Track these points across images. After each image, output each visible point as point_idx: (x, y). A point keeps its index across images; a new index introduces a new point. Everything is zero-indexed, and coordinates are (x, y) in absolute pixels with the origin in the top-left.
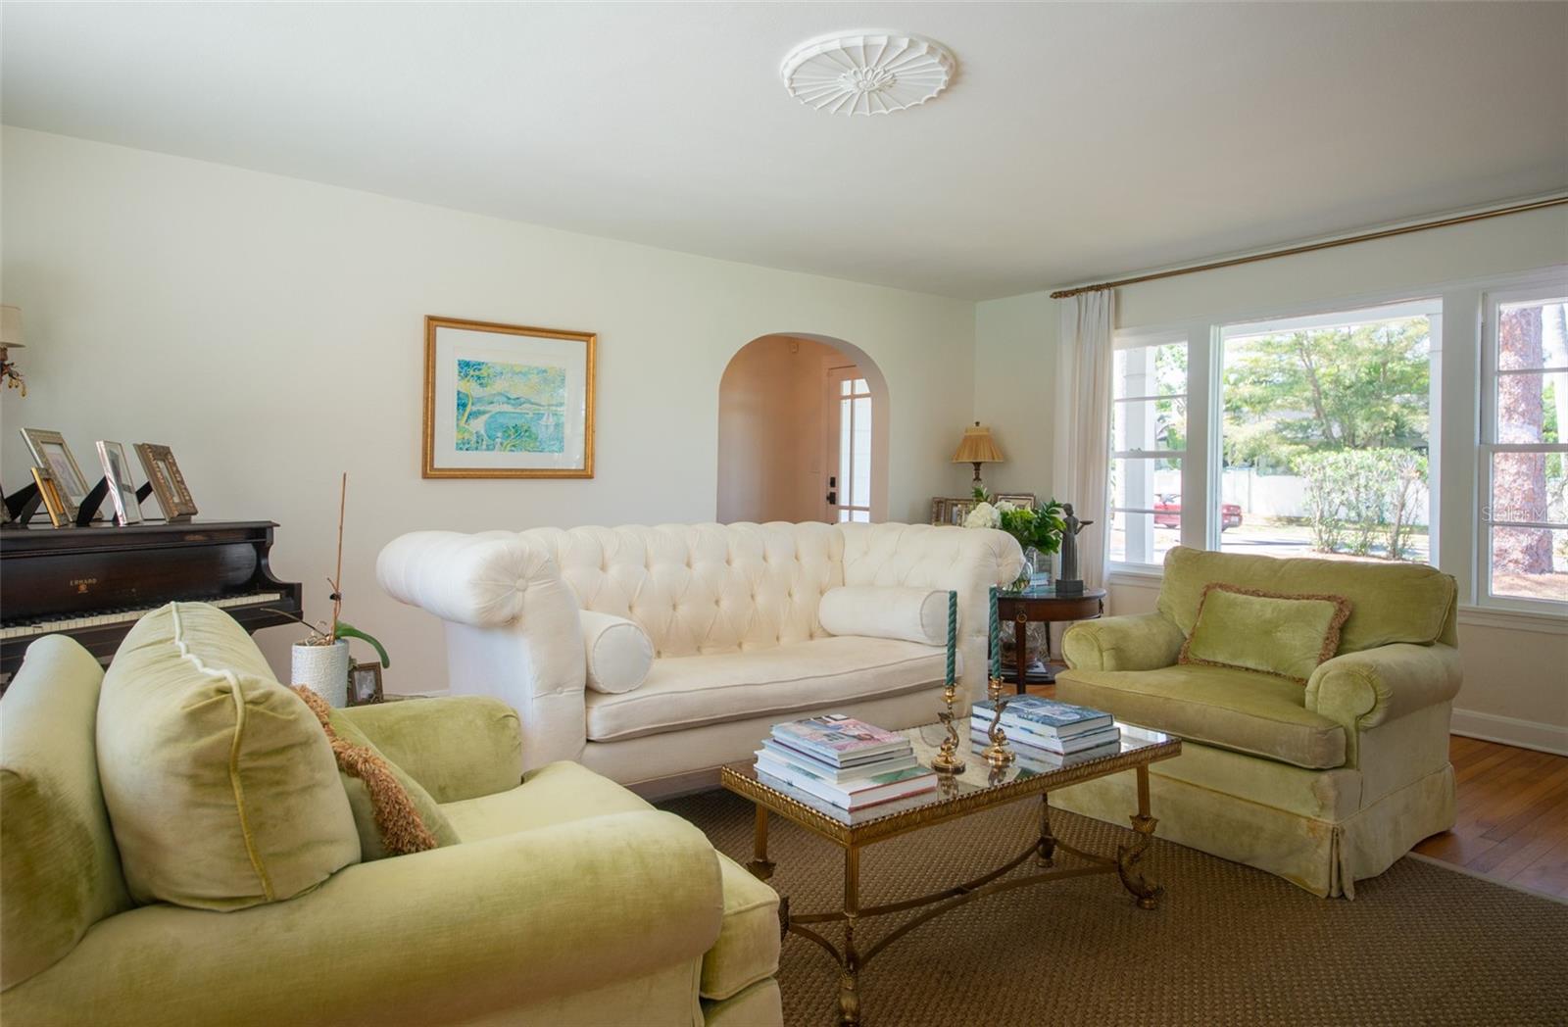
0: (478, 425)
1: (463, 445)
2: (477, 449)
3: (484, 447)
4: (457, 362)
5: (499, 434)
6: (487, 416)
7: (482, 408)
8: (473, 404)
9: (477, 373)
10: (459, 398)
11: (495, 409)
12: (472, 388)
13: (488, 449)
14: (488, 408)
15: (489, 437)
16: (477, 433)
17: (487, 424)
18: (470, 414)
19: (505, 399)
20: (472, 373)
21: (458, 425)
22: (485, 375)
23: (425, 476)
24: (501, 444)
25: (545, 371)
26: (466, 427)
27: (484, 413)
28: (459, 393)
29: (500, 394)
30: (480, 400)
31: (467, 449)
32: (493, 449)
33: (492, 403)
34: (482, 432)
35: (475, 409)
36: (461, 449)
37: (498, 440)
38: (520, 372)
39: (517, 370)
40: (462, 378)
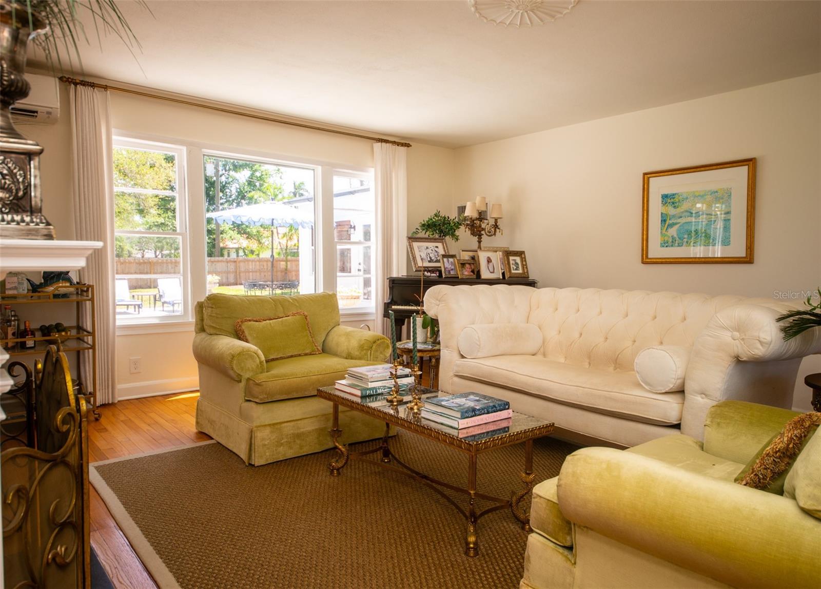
0: (673, 231)
1: (665, 244)
2: (672, 246)
3: (676, 244)
4: (661, 196)
5: (686, 236)
6: (678, 225)
7: (675, 221)
8: (670, 220)
9: (672, 200)
10: (662, 217)
11: (682, 221)
12: (671, 210)
13: (679, 246)
14: (679, 220)
15: (680, 238)
16: (672, 236)
17: (679, 231)
18: (668, 226)
19: (689, 214)
20: (669, 201)
21: (661, 233)
22: (677, 200)
23: (643, 262)
24: (687, 242)
25: (717, 192)
26: (666, 233)
27: (676, 224)
28: (662, 213)
29: (687, 211)
30: (674, 216)
31: (667, 247)
32: (682, 246)
33: (681, 217)
34: (675, 236)
35: (671, 222)
36: (663, 246)
37: (685, 240)
38: (699, 196)
39: (697, 194)
40: (664, 205)
